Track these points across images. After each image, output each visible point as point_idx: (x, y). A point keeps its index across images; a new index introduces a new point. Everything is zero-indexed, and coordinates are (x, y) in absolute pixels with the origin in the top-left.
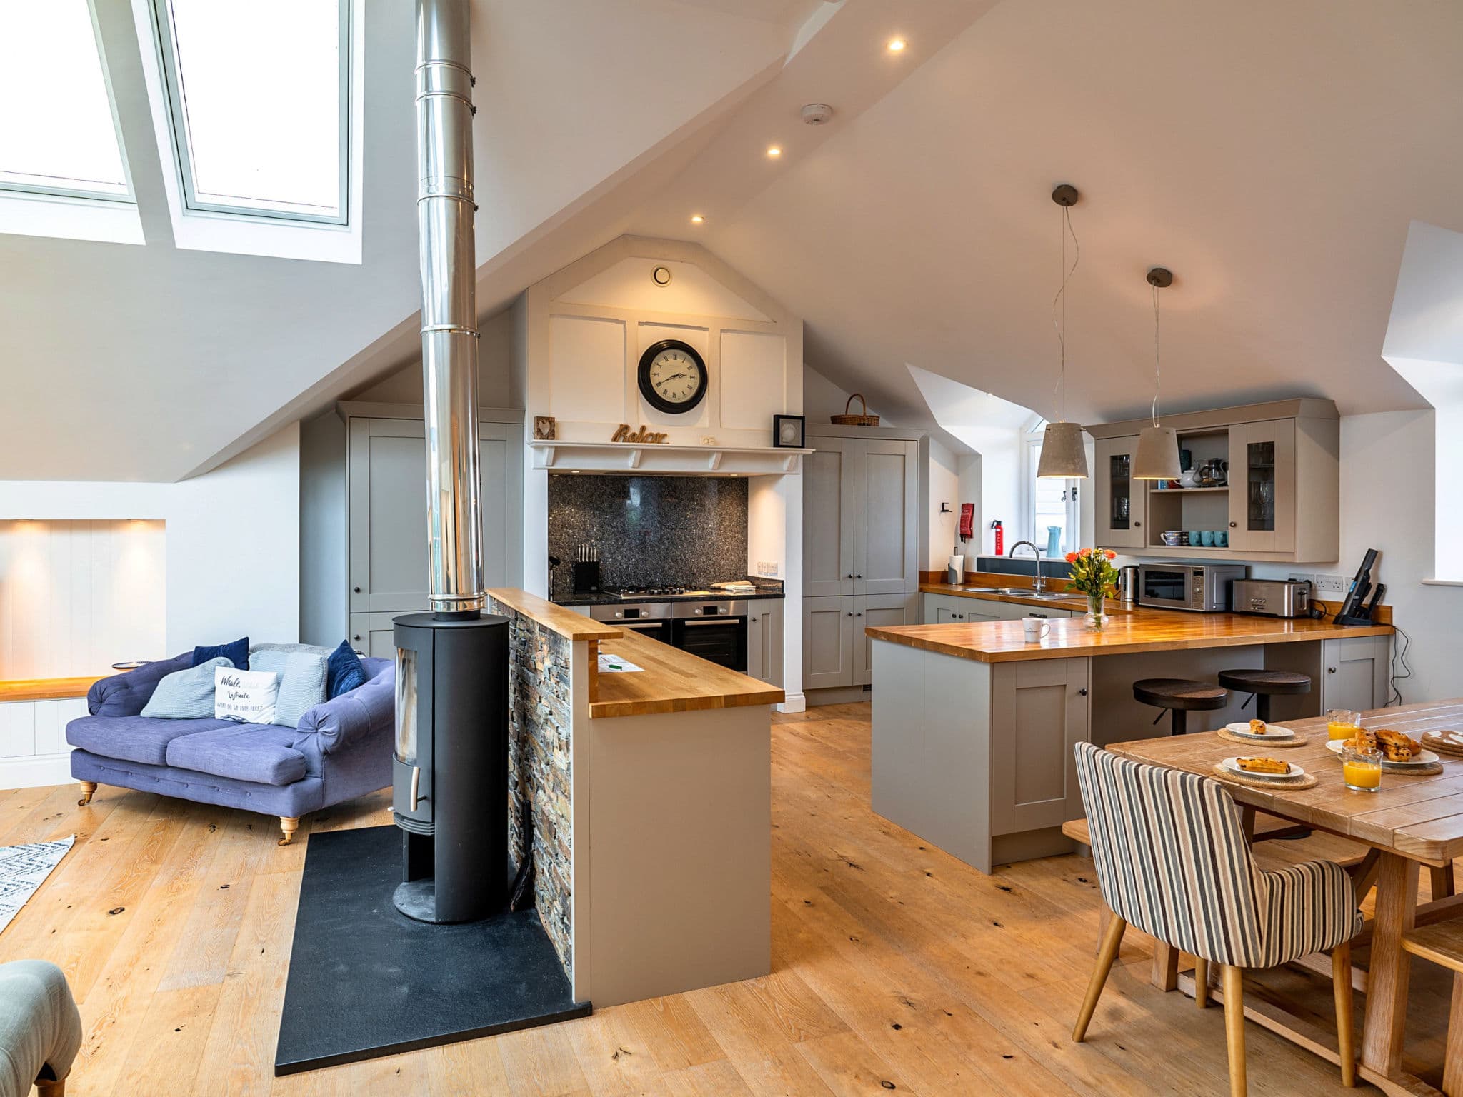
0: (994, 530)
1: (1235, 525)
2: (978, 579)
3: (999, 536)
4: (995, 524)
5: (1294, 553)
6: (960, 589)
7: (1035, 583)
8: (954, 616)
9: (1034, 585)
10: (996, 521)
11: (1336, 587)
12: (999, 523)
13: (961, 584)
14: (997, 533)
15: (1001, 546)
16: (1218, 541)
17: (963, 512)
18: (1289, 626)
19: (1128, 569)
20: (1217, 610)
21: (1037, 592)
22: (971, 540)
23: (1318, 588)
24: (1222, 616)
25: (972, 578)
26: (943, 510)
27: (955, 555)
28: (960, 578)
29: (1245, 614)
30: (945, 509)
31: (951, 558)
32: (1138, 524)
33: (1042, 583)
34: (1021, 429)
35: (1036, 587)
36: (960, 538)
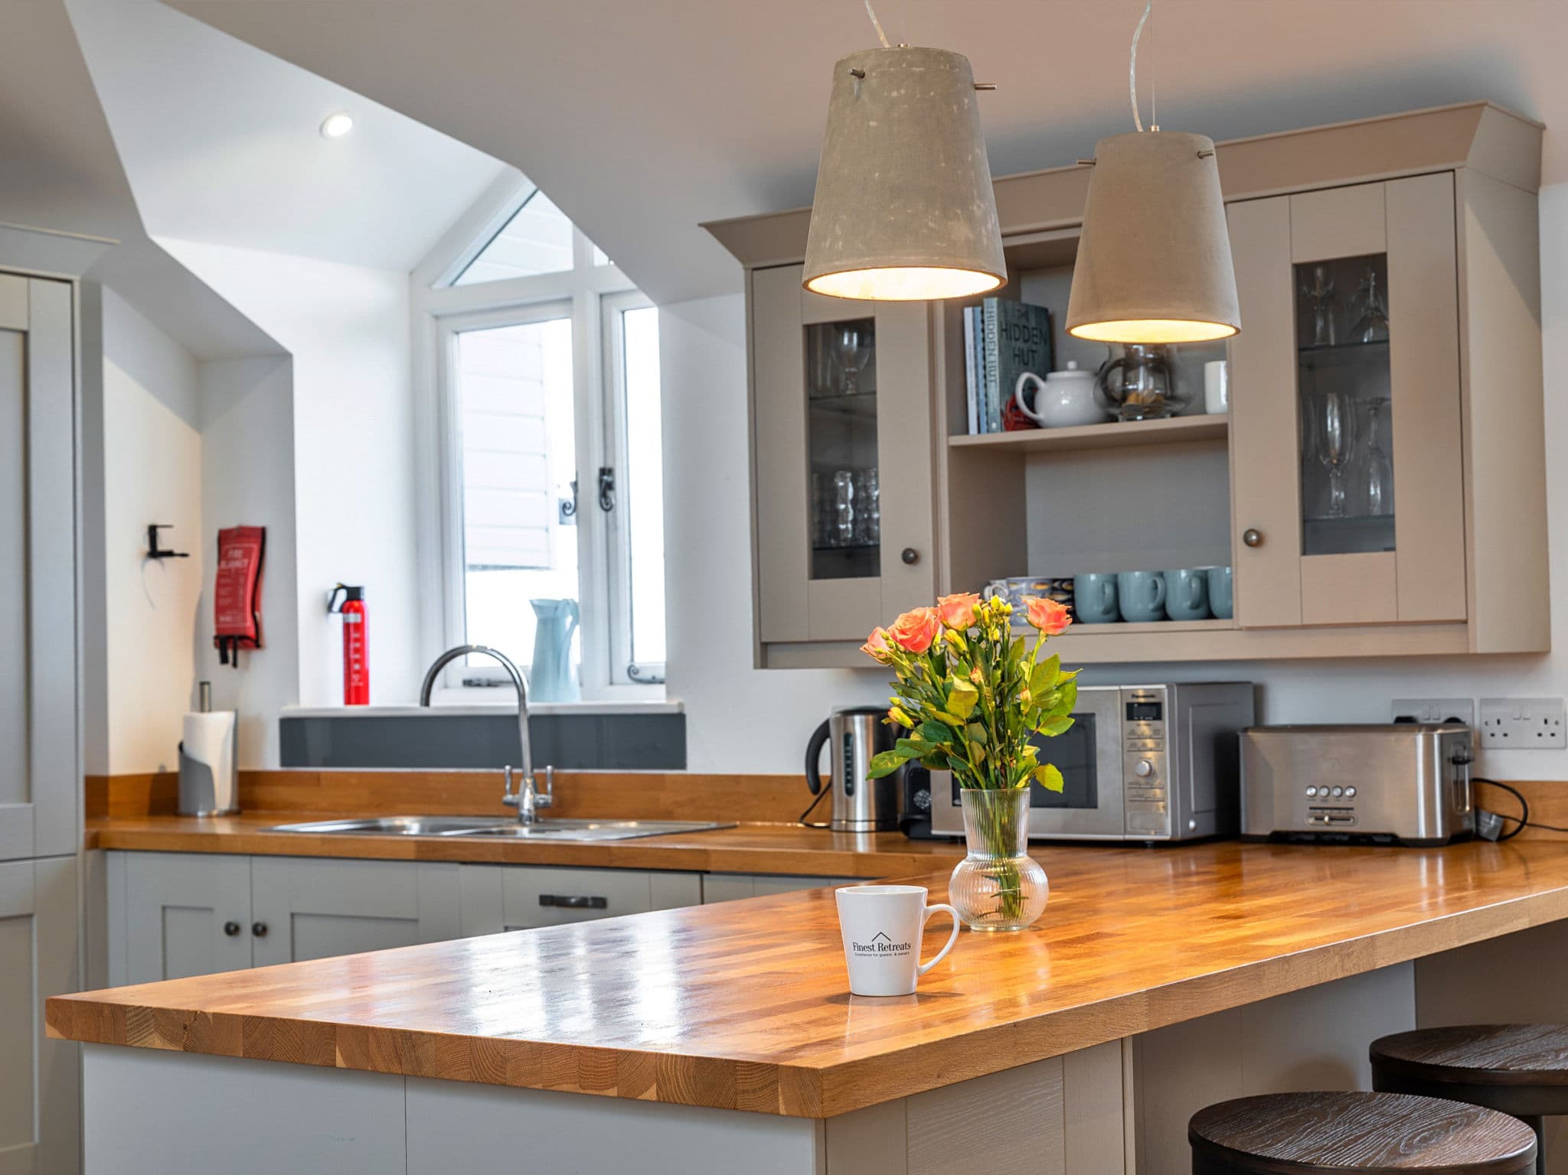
0: (337, 620)
1: (1255, 540)
2: (284, 793)
3: (354, 638)
4: (342, 596)
5: (1465, 622)
6: (224, 828)
7: (515, 790)
8: (232, 930)
9: (509, 797)
10: (343, 587)
11: (1546, 734)
12: (354, 595)
13: (228, 814)
14: (347, 626)
15: (364, 675)
16: (1179, 602)
17: (222, 555)
18: (1432, 870)
19: (857, 718)
20: (1200, 833)
21: (521, 820)
22: (256, 655)
23: (1488, 741)
24: (1209, 852)
25: (262, 793)
26: (154, 553)
27: (202, 710)
28: (224, 794)
29: (1284, 842)
30: (161, 547)
31: (189, 724)
32: (910, 557)
33: (537, 789)
34: (411, 273)
35: (517, 806)
36: (215, 654)
